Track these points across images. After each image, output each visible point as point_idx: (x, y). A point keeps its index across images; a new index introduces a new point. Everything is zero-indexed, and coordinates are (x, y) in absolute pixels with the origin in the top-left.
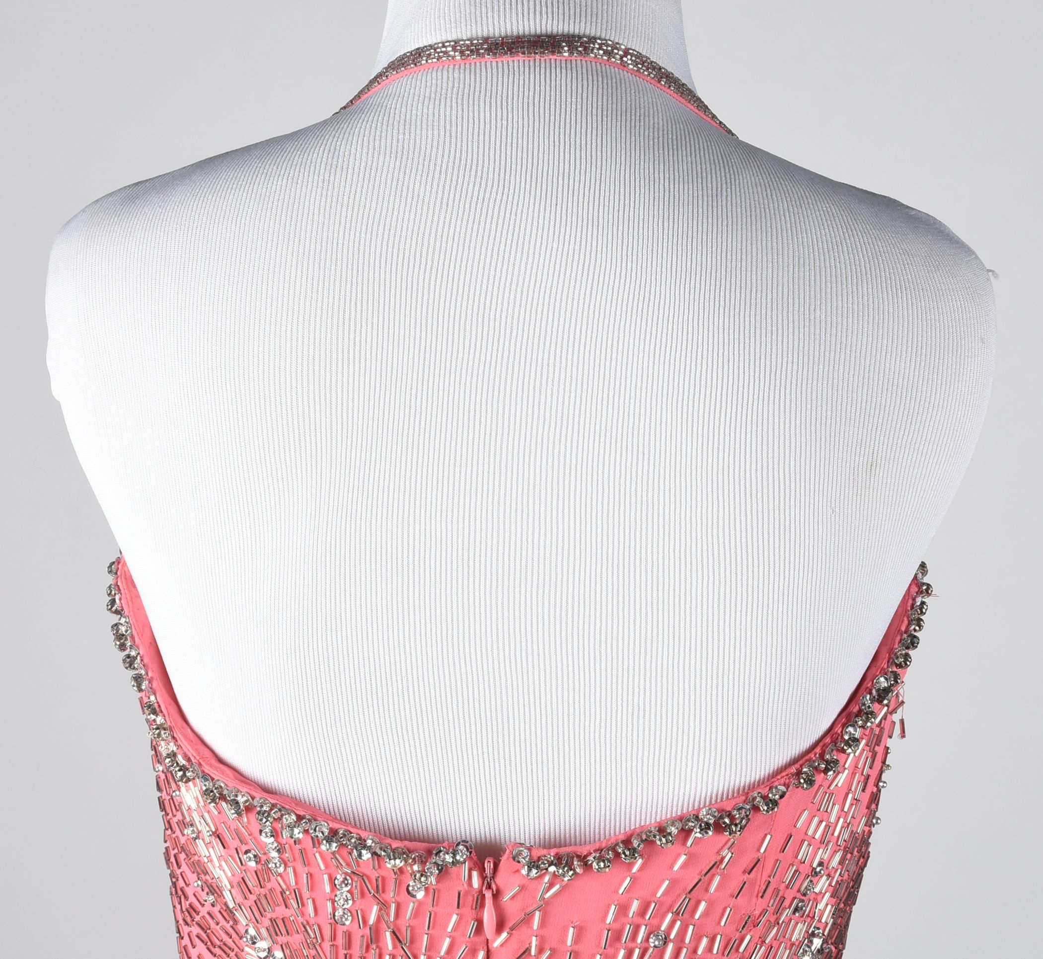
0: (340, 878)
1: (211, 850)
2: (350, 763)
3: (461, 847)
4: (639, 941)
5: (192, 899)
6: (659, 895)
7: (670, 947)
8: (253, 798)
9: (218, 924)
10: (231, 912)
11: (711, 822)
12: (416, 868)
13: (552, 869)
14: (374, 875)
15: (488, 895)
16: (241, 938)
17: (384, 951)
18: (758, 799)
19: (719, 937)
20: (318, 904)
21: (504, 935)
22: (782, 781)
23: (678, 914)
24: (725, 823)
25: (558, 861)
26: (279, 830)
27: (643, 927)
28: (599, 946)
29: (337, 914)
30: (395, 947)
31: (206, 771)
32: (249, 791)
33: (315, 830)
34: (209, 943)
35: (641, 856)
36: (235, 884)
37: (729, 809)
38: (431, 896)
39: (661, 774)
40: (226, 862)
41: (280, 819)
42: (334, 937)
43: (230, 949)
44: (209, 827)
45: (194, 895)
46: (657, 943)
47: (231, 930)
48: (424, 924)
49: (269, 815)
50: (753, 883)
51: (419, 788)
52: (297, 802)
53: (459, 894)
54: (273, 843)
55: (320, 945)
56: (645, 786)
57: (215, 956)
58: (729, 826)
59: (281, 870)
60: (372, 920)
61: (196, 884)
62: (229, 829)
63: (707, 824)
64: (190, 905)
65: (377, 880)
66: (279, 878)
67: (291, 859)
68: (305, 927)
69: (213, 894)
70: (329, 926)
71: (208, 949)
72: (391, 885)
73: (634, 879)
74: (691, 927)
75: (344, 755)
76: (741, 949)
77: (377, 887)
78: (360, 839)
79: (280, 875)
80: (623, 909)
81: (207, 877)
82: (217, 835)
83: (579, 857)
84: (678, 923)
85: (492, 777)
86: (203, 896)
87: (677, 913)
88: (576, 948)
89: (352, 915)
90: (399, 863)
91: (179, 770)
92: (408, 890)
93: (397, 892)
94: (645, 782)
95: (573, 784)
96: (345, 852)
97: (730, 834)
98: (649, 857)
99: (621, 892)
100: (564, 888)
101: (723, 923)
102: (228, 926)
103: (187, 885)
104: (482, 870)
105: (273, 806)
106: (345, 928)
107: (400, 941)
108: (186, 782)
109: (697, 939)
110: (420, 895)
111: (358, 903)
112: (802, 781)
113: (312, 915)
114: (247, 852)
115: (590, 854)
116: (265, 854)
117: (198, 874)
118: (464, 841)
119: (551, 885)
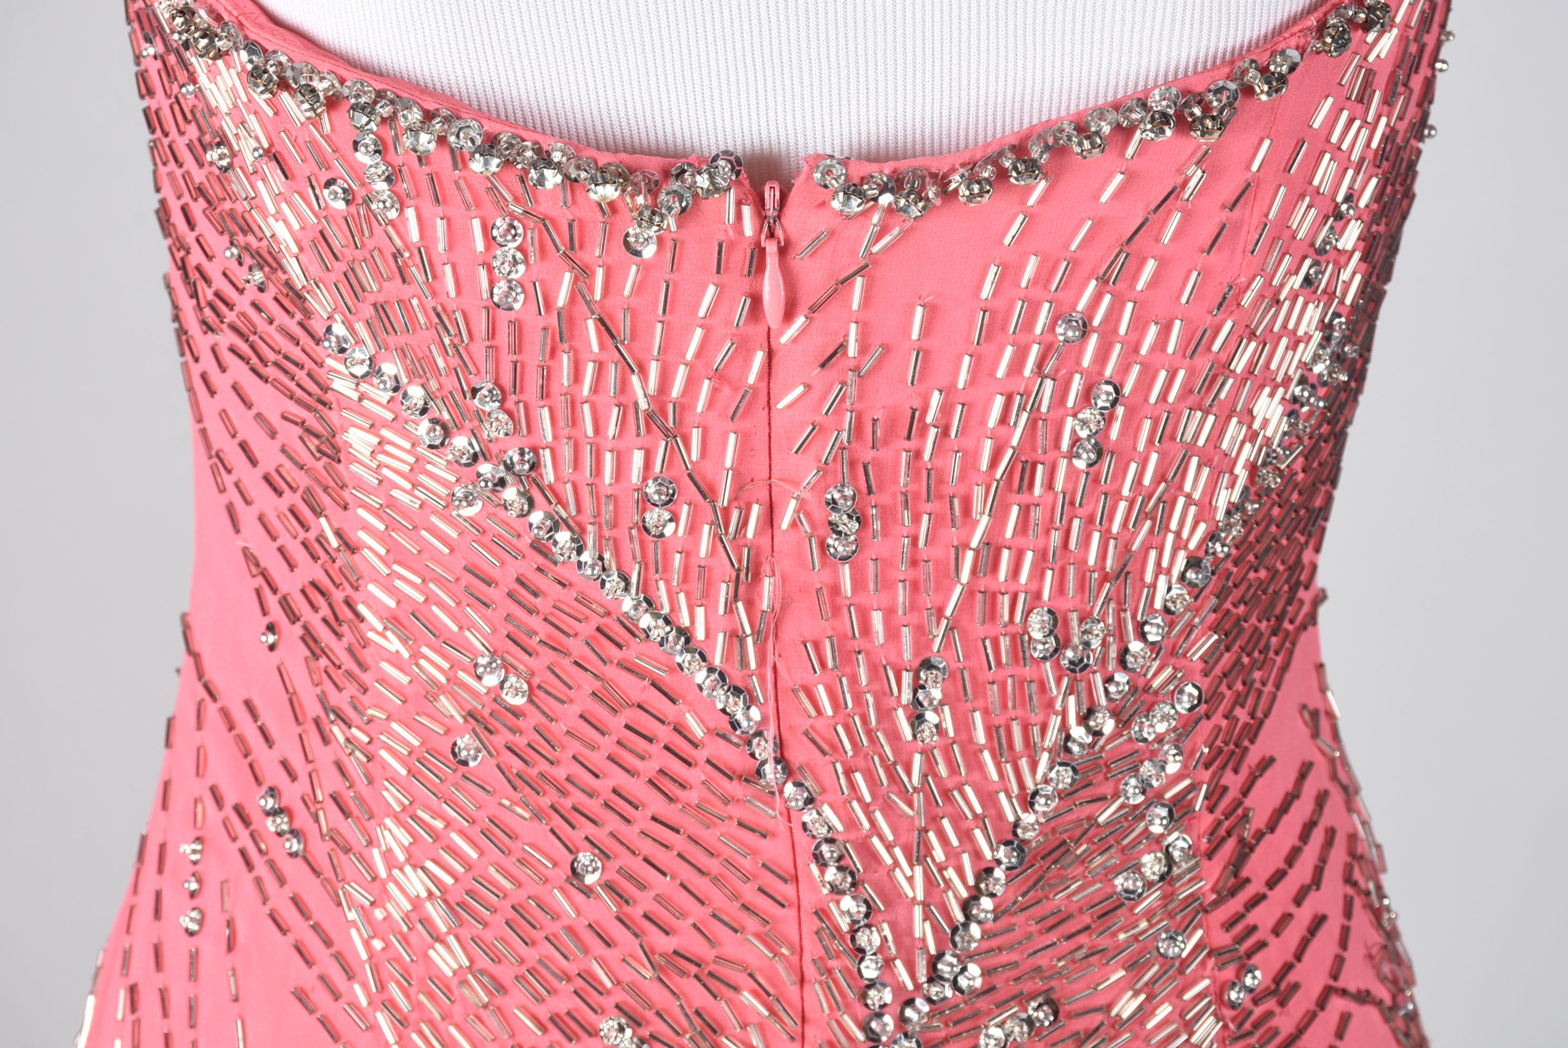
0: (501, 223)
1: (260, 184)
2: (519, 29)
3: (721, 163)
4: (1038, 330)
5: (221, 284)
6: (1073, 247)
7: (1093, 340)
8: (342, 81)
9: (271, 322)
10: (298, 297)
11: (1171, 112)
12: (640, 200)
13: (886, 199)
14: (564, 216)
15: (771, 248)
16: (318, 342)
17: (583, 355)
18: (1252, 73)
19: (1177, 324)
20: (462, 272)
21: (800, 321)
22: (1293, 42)
23: (1107, 282)
24: (1192, 114)
25: (895, 184)
26: (390, 142)
27: (1046, 306)
28: (968, 340)
29: (496, 290)
30: (602, 346)
31: (252, 36)
32: (334, 69)
33: (458, 136)
34: (254, 360)
35: (1045, 176)
36: (306, 244)
37: (1200, 88)
38: (669, 255)
39: (1078, 37)
40: (290, 204)
41: (393, 118)
42: (492, 333)
43: (296, 364)
44: (257, 139)
45: (225, 274)
46: (1070, 334)
47: (298, 332)
48: (657, 307)
49: (372, 112)
50: (1237, 226)
51: (642, 72)
52: (422, 89)
53: (720, 246)
54: (376, 166)
55: (466, 348)
56: (1049, 59)
57: (266, 381)
58: (1201, 120)
59: (393, 214)
60: (562, 300)
61: (228, 254)
62: (295, 143)
63: (1164, 115)
64: (217, 294)
65: (570, 226)
66: (390, 228)
67: (413, 193)
68: (438, 315)
69: (262, 269)
70: (484, 313)
71: (254, 370)
72: (597, 235)
73: (1031, 217)
74: (1129, 306)
75: (507, 16)
76: (1216, 347)
77: (571, 239)
78: (538, 150)
79: (391, 223)
80: (1009, 273)
81: (251, 239)
82: (273, 155)
83: (934, 176)
84: (1107, 298)
85: (775, 48)
86: (241, 274)
87: (1104, 281)
88: (927, 344)
89: (524, 291)
90: (609, 192)
91: (203, 37)
92: (626, 244)
93: (606, 249)
94: (1049, 52)
95: (919, 60)
96: (512, 177)
97: (1203, 135)
98: (1058, 177)
99: (1007, 241)
100: (905, 234)
101: (1184, 300)
102: (292, 325)
103: (209, 258)
104: (759, 203)
105: (380, 95)
106: (512, 315)
107: (612, 336)
108: (214, 59)
109: (1139, 325)
110: (649, 252)
111: (535, 269)
112: (1329, 40)
113: (453, 294)
114: (329, 184)
115: (953, 170)
116: (363, 184)
117: (232, 235)
118: (726, 152)
119: (883, 230)
